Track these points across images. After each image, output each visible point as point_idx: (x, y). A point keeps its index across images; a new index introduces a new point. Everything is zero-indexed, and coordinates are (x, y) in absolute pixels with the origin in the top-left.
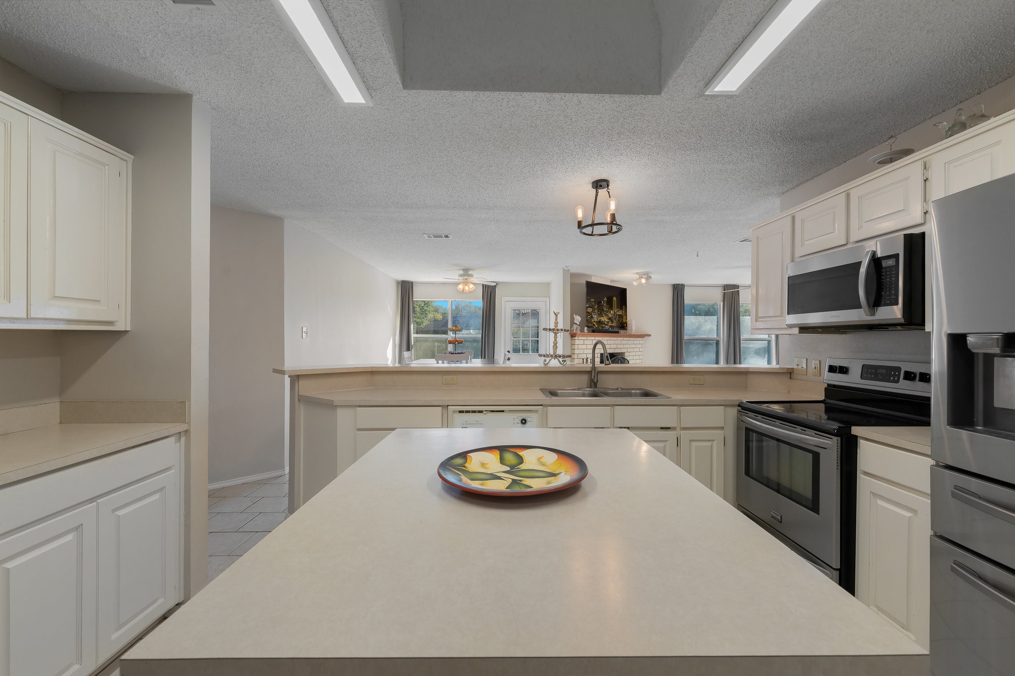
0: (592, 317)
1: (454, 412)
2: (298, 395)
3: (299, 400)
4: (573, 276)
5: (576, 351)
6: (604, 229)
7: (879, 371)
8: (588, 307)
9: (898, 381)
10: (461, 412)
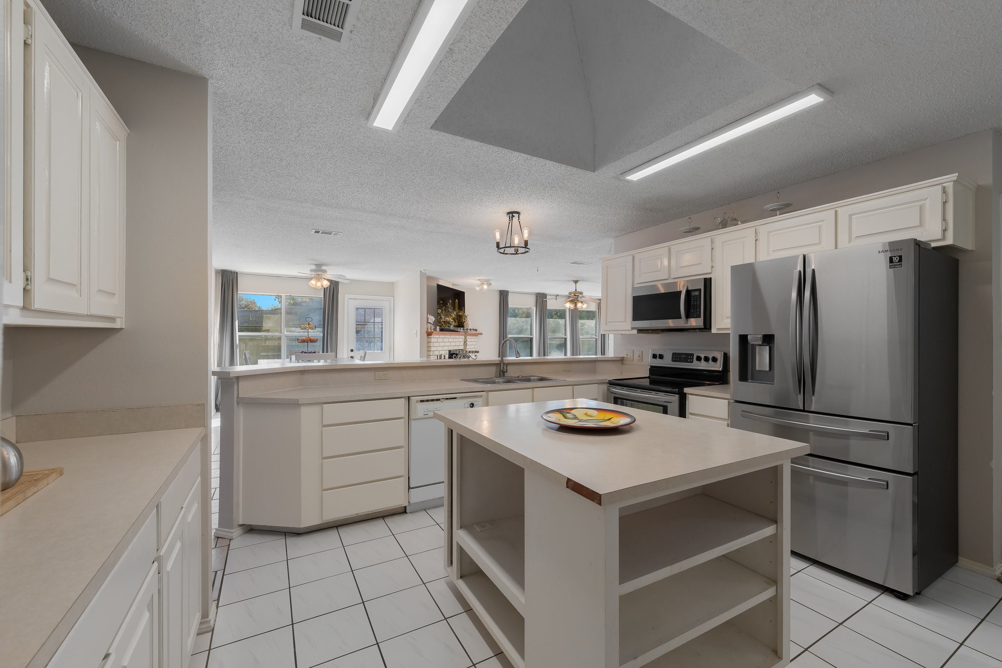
0: (441, 318)
1: (417, 401)
2: (238, 397)
3: (238, 403)
4: (429, 278)
5: (432, 349)
6: (512, 250)
7: (682, 356)
8: (438, 309)
9: (692, 362)
10: (422, 401)
